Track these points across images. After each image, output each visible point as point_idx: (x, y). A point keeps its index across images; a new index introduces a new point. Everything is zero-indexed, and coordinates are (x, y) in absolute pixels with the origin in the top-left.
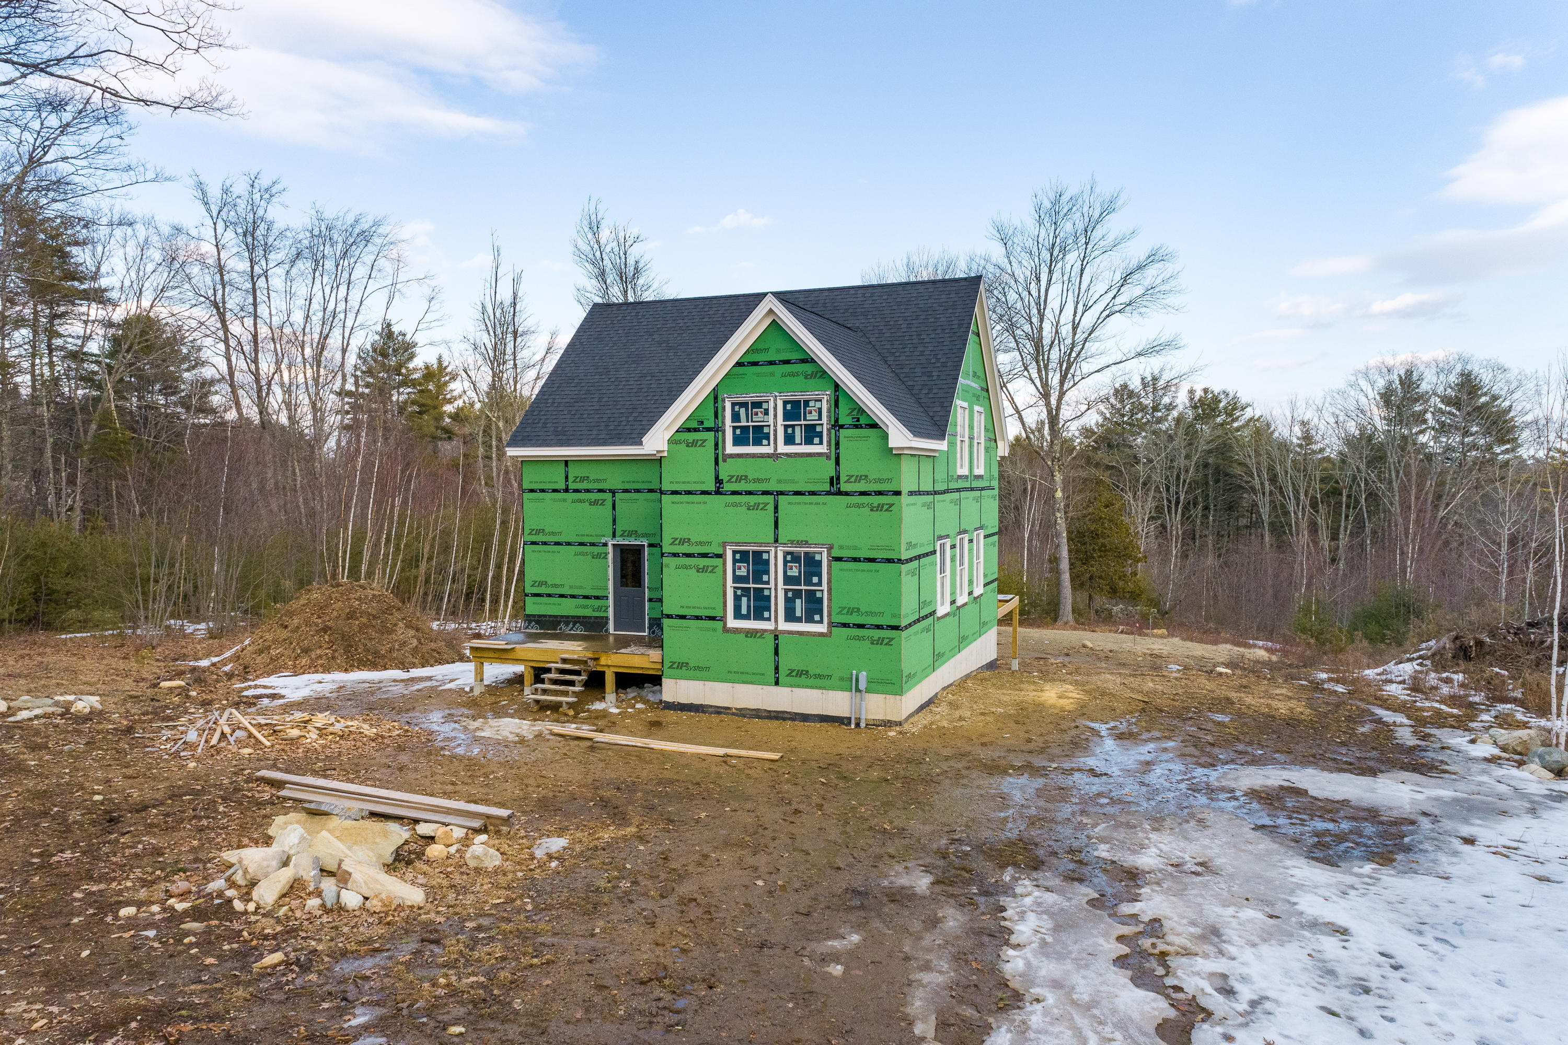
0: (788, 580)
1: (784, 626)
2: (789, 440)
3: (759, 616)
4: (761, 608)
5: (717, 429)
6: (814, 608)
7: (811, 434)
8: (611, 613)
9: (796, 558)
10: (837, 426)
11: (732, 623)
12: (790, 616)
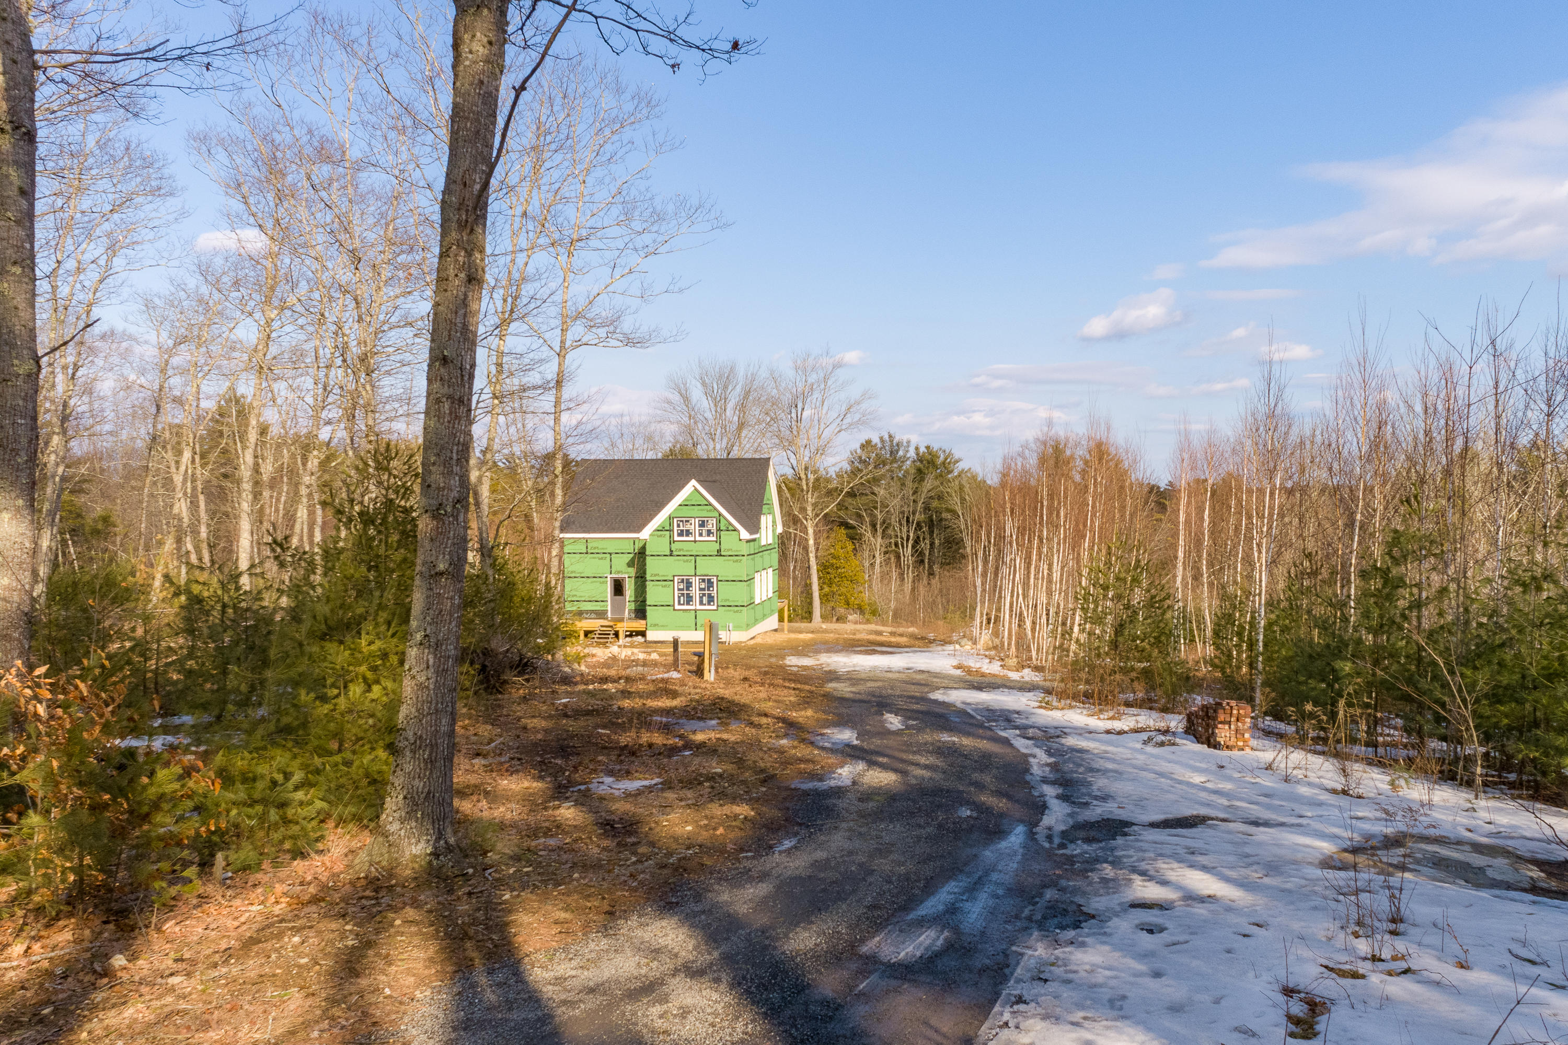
0: (701, 589)
1: (699, 607)
2: (701, 535)
3: (688, 604)
4: (689, 600)
5: (671, 530)
6: (711, 599)
7: (709, 533)
8: (609, 608)
9: (703, 580)
10: (719, 530)
11: (677, 607)
12: (701, 603)
